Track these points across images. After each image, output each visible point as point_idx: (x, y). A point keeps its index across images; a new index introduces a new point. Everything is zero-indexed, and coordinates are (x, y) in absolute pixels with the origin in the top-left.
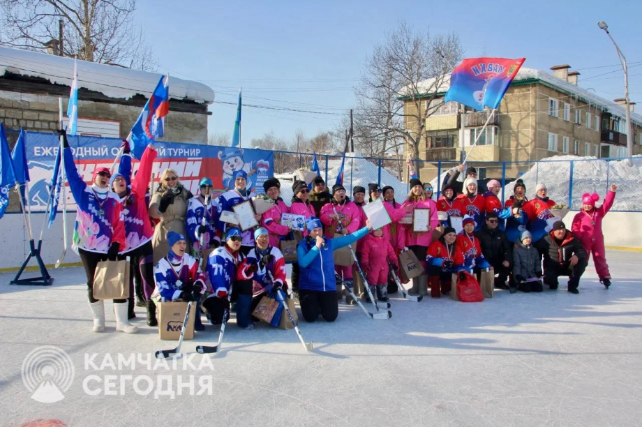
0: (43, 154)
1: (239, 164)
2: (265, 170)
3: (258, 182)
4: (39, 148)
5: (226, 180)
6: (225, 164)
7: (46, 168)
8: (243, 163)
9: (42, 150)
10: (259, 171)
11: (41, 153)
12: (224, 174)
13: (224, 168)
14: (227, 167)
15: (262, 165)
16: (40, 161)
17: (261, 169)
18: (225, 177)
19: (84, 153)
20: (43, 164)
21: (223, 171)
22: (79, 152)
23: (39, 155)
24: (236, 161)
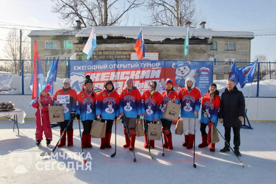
0: (78, 69)
1: (187, 70)
2: (207, 73)
3: (201, 81)
4: (76, 67)
5: (177, 80)
6: (177, 70)
7: (78, 75)
8: (189, 69)
9: (77, 68)
10: (202, 74)
11: (77, 69)
12: (176, 76)
13: (176, 73)
14: (178, 72)
15: (204, 71)
16: (76, 72)
17: (203, 73)
18: (177, 78)
19: (95, 68)
20: (77, 74)
21: (176, 75)
22: (93, 68)
23: (76, 70)
24: (184, 69)
